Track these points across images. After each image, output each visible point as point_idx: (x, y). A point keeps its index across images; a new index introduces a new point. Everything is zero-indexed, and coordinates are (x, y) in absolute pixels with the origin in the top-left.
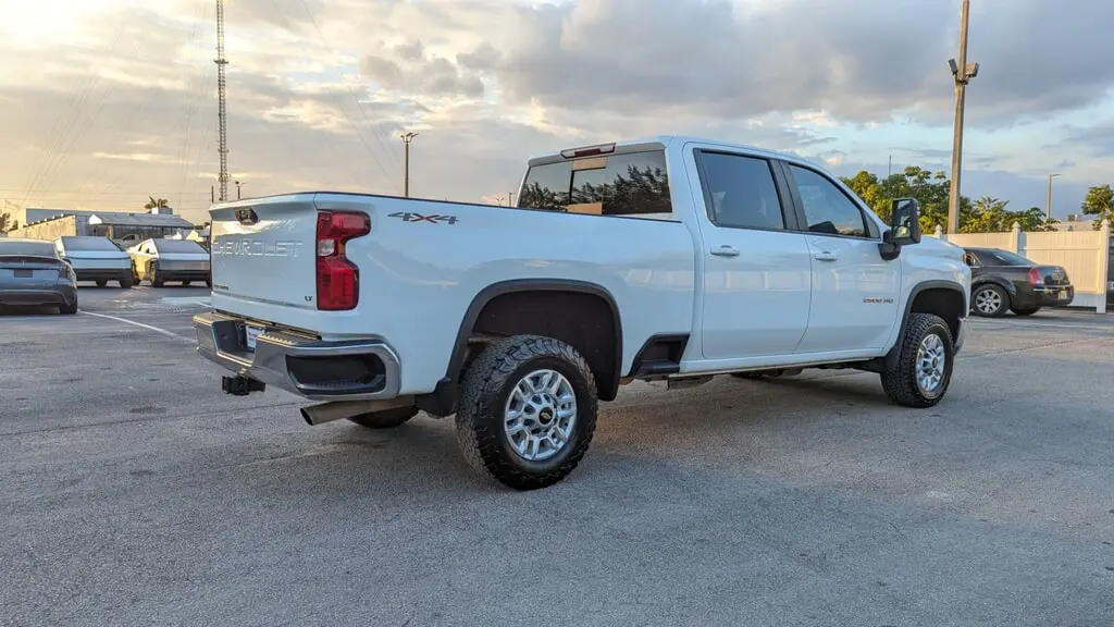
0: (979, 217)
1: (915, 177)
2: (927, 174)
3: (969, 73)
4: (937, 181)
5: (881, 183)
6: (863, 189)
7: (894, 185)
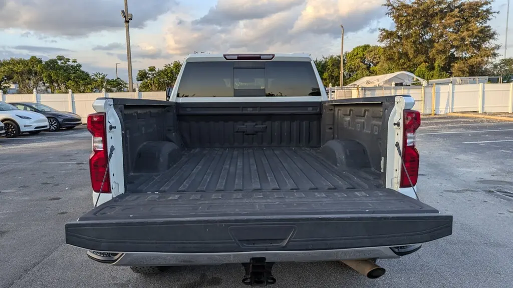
0: (96, 81)
2: (68, 60)
3: (129, 18)
4: (73, 64)
5: (44, 63)
6: (35, 66)
7: (52, 64)
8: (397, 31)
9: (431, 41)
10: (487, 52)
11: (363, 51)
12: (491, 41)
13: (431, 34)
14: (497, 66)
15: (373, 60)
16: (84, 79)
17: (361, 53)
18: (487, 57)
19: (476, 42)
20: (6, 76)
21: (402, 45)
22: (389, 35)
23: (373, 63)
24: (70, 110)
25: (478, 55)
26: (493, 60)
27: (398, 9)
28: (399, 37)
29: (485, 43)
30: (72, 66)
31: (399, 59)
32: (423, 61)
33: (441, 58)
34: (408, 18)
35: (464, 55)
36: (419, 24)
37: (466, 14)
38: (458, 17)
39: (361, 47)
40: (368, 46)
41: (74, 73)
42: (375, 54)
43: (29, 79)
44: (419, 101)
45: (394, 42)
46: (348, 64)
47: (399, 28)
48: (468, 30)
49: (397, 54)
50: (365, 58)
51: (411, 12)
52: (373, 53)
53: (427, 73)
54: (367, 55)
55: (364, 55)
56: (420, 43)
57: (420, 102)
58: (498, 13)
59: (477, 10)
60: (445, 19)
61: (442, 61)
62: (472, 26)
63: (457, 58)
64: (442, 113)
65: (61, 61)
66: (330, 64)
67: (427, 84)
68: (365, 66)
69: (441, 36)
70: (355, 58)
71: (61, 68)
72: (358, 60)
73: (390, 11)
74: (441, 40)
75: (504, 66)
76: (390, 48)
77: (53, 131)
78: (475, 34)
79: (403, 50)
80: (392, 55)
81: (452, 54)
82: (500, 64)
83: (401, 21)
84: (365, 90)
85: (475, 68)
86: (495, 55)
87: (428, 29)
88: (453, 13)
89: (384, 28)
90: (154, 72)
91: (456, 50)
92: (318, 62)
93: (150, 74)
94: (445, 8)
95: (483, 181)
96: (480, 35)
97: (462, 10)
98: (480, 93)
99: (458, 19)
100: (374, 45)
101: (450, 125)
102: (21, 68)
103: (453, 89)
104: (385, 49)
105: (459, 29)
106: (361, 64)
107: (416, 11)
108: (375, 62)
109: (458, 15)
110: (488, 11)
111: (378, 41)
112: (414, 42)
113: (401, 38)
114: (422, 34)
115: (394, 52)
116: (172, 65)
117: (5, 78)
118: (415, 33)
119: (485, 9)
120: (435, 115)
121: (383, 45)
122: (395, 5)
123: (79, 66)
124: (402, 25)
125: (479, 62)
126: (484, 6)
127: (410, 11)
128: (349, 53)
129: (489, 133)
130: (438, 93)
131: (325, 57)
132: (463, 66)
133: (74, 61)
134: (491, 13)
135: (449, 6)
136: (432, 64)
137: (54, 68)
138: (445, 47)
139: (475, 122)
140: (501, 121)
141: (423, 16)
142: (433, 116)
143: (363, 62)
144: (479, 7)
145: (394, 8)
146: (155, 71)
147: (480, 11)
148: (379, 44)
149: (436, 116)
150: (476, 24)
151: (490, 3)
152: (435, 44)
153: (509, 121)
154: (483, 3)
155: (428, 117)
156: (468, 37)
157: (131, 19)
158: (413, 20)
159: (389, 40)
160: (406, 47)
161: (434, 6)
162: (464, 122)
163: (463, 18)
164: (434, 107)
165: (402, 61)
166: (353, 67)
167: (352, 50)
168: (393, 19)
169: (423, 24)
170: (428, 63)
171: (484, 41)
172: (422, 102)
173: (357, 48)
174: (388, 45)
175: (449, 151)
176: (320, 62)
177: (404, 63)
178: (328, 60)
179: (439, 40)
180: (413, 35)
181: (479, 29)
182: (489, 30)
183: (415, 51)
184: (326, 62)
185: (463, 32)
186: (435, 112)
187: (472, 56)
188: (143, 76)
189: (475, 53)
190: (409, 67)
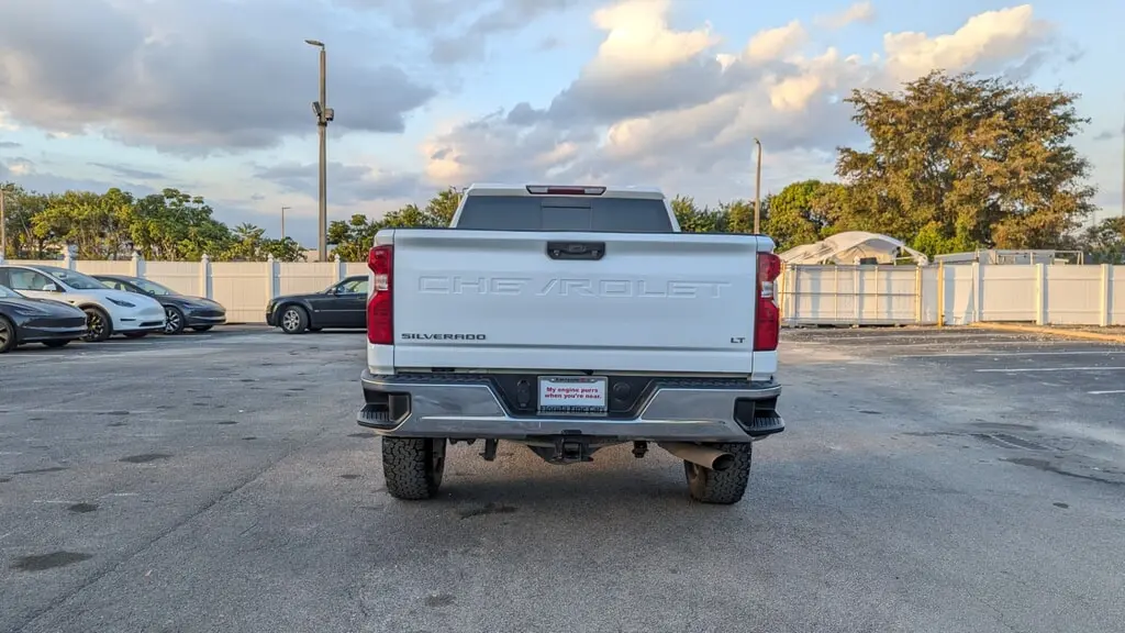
0: (241, 242)
1: (175, 200)
2: (186, 198)
3: (328, 116)
4: (195, 206)
5: (135, 202)
6: (116, 208)
7: (152, 206)
8: (875, 154)
9: (949, 177)
10: (1067, 202)
11: (806, 193)
12: (1075, 178)
13: (948, 162)
14: (1097, 232)
15: (827, 213)
16: (214, 238)
17: (802, 198)
18: (1068, 211)
19: (1042, 181)
20: (54, 229)
21: (887, 182)
22: (857, 161)
23: (826, 218)
24: (202, 294)
25: (1049, 208)
26: (1083, 218)
27: (878, 110)
28: (880, 167)
29: (1064, 183)
30: (193, 211)
31: (881, 212)
32: (930, 216)
33: (968, 212)
34: (900, 127)
35: (1020, 208)
36: (922, 140)
37: (1021, 123)
38: (1003, 128)
39: (801, 186)
40: (817, 183)
41: (196, 225)
42: (830, 201)
43: (102, 235)
44: (910, 295)
45: (870, 176)
46: (774, 221)
47: (879, 148)
48: (1023, 155)
49: (876, 200)
50: (809, 209)
51: (905, 116)
52: (826, 198)
53: (940, 243)
54: (813, 202)
55: (807, 202)
56: (924, 180)
57: (913, 298)
58: (1087, 121)
59: (1044, 114)
60: (974, 132)
61: (971, 217)
62: (1033, 147)
63: (1004, 214)
64: (959, 322)
65: (172, 200)
66: (735, 218)
67: (926, 261)
68: (808, 226)
69: (969, 166)
70: (788, 207)
71: (170, 214)
72: (795, 213)
73: (860, 114)
74: (968, 174)
75: (1111, 233)
76: (861, 187)
77: (170, 333)
78: (1040, 163)
79: (888, 194)
80: (866, 203)
81: (994, 205)
82: (1102, 229)
83: (884, 132)
84: (799, 270)
85: (1042, 235)
86: (1084, 208)
87: (939, 152)
88: (992, 119)
89: (847, 147)
90: (362, 227)
91: (1001, 197)
92: (709, 213)
93: (354, 231)
94: (976, 109)
95: (982, 424)
96: (1052, 165)
97: (1012, 114)
98: (1038, 284)
99: (1001, 132)
100: (829, 182)
101: (965, 343)
102: (86, 211)
103: (981, 274)
104: (850, 189)
105: (1006, 152)
106: (801, 221)
107: (914, 115)
108: (830, 217)
109: (1004, 123)
110: (1066, 118)
111: (837, 173)
112: (912, 178)
113: (884, 168)
114: (929, 163)
115: (869, 198)
116: (402, 213)
117: (52, 233)
118: (914, 158)
119: (1060, 113)
120: (944, 325)
121: (846, 181)
122: (869, 101)
123: (208, 211)
124: (886, 142)
125: (1051, 222)
126: (1058, 106)
127: (903, 114)
128: (775, 197)
129: (1034, 357)
130: (950, 282)
131: (725, 205)
132: (1016, 228)
133: (199, 201)
134: (1074, 121)
135: (984, 105)
136: (951, 224)
137: (155, 214)
138: (976, 190)
139: (1019, 339)
140: (1074, 338)
141: (932, 125)
142: (939, 327)
143: (806, 216)
144: (1049, 108)
145: (868, 107)
146: (366, 224)
147: (1049, 117)
148: (837, 180)
149: (946, 328)
150: (1041, 143)
151: (1070, 101)
152: (956, 183)
153: (1089, 339)
154: (1055, 100)
155: (928, 328)
156: (1026, 169)
157: (331, 119)
158: (909, 132)
159: (859, 171)
160: (894, 186)
161: (952, 103)
162: (997, 339)
163: (1014, 131)
164: (942, 309)
165: (887, 215)
166: (784, 226)
167: (782, 190)
168: (868, 129)
169: (930, 140)
170: (943, 221)
171: (1060, 179)
172: (918, 298)
173: (793, 186)
174: (856, 183)
175: (942, 382)
176: (714, 215)
177: (892, 220)
178: (730, 210)
179: (964, 174)
180: (910, 164)
181: (1047, 154)
182: (1071, 156)
183: (915, 196)
184: (726, 215)
185: (1014, 159)
186: (944, 319)
187: (1035, 209)
188: (338, 234)
189: (1041, 204)
190: (900, 228)
